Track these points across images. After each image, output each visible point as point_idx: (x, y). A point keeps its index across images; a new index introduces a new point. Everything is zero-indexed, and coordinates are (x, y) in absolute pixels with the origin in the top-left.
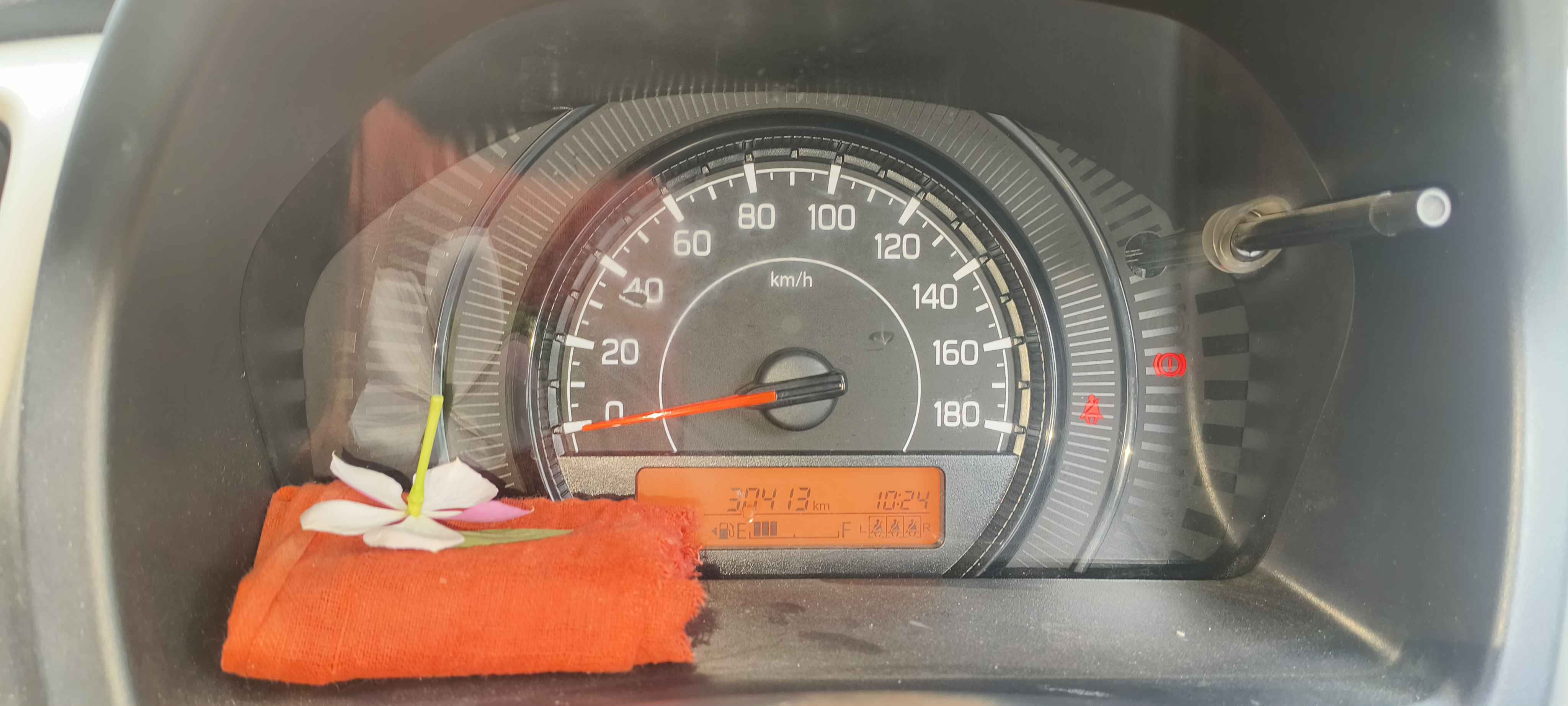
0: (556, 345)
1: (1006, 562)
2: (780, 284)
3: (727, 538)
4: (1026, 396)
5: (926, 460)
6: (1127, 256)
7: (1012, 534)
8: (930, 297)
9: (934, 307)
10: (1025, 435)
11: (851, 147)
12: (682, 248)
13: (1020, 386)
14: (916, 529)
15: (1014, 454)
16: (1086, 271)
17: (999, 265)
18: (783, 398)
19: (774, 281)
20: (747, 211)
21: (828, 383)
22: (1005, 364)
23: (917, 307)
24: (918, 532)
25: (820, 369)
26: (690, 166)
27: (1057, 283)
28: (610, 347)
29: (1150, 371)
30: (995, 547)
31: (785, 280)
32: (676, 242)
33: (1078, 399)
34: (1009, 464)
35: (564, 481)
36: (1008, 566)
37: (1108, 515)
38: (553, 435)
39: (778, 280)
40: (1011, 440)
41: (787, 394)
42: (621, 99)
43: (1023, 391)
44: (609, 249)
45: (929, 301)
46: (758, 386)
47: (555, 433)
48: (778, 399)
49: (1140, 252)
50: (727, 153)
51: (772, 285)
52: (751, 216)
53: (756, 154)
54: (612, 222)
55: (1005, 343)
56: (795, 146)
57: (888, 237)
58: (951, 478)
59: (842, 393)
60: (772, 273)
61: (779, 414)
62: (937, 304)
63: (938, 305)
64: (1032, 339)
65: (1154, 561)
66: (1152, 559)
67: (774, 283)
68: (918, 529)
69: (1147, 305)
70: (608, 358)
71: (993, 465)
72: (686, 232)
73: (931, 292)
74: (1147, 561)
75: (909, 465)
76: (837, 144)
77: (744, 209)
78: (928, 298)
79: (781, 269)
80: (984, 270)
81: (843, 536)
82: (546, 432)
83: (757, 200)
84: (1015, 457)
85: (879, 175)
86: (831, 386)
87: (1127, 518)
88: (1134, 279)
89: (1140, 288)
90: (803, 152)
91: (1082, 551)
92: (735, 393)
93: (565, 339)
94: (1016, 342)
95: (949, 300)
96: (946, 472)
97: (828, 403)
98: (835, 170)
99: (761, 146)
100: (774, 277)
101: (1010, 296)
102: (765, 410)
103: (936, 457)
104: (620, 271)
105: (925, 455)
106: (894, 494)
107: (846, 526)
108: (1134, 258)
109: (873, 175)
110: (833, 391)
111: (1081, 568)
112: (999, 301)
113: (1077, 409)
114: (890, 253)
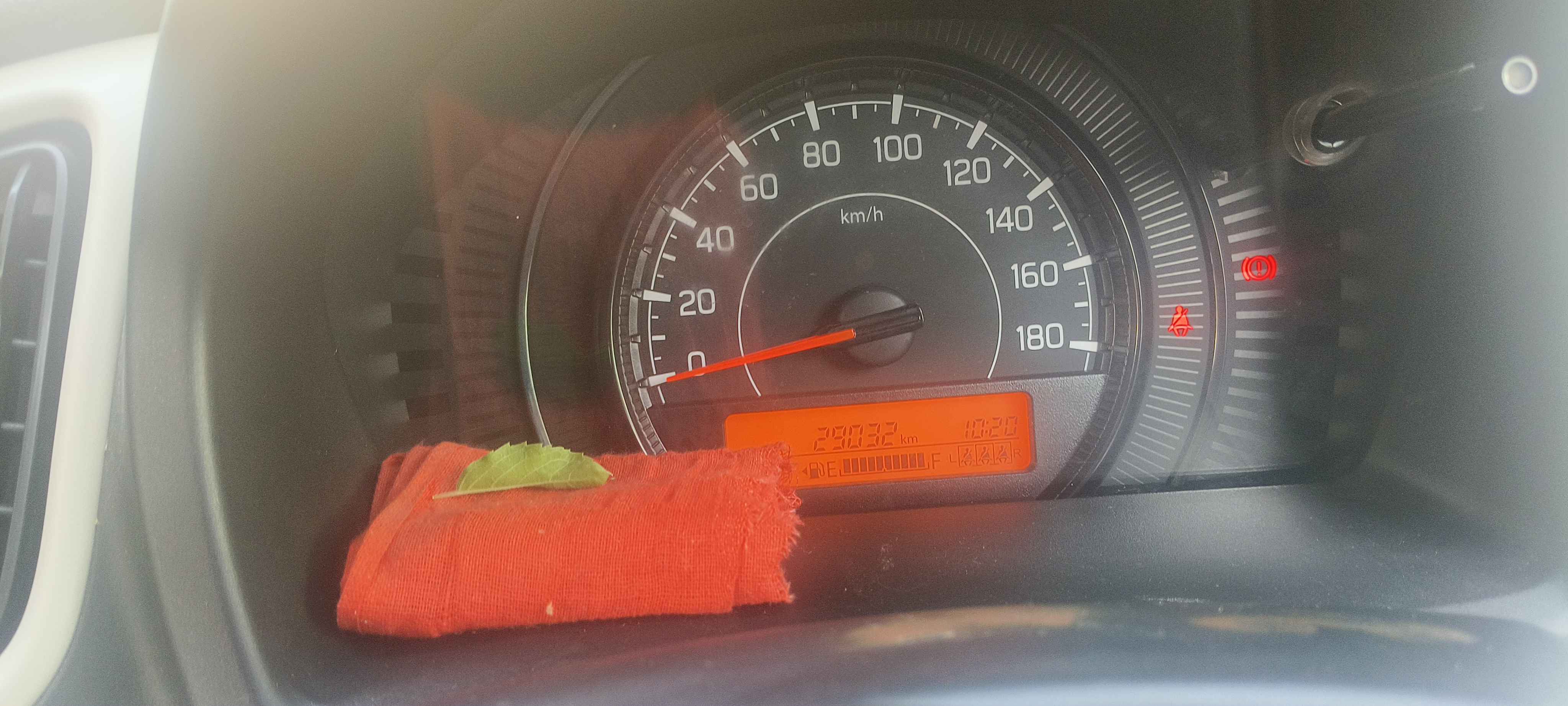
0: (634, 300)
1: (1100, 482)
2: (849, 220)
3: (818, 477)
7: (1105, 454)
8: (1005, 220)
9: (1009, 230)
10: (1111, 353)
11: (911, 73)
12: (750, 193)
13: (1104, 303)
14: (1006, 456)
18: (863, 334)
19: (844, 218)
20: (811, 149)
21: (906, 316)
22: (1086, 282)
23: (992, 231)
25: (897, 302)
26: (749, 111)
27: (1136, 194)
28: (688, 298)
29: (1239, 276)
30: (1089, 466)
31: (854, 216)
32: (743, 188)
33: (1165, 311)
34: (1098, 381)
35: (654, 433)
37: (1203, 426)
38: (639, 389)
39: (848, 217)
40: (1098, 358)
41: (865, 330)
44: (677, 201)
45: (1003, 225)
46: (829, 325)
47: (641, 387)
48: (856, 336)
50: (786, 92)
51: (843, 223)
52: (816, 154)
53: (816, 90)
54: (677, 173)
55: (1084, 261)
56: (853, 78)
57: (956, 164)
58: (1039, 402)
59: (920, 325)
60: (841, 210)
63: (1014, 228)
65: (1253, 469)
66: (1251, 467)
68: (1009, 456)
69: (1232, 209)
70: (685, 310)
71: (1081, 386)
72: (753, 177)
73: (1006, 214)
74: (1245, 469)
75: (995, 391)
76: (897, 72)
77: (808, 148)
78: (1001, 222)
79: (850, 205)
80: (1059, 188)
81: (934, 468)
82: (633, 386)
83: (819, 137)
84: (1103, 375)
85: (944, 100)
86: (909, 319)
87: (1224, 428)
88: (1216, 183)
89: (1224, 191)
90: (862, 83)
91: (1178, 463)
92: (811, 334)
93: (642, 294)
94: (1096, 258)
95: (1024, 222)
96: (1033, 396)
97: (909, 335)
98: (898, 100)
99: (820, 82)
102: (844, 348)
103: (1021, 382)
104: (691, 223)
105: (1010, 380)
106: (982, 422)
107: (936, 457)
109: (936, 101)
110: (913, 324)
111: (1178, 481)
112: (1076, 217)
113: (1164, 321)
114: (960, 179)
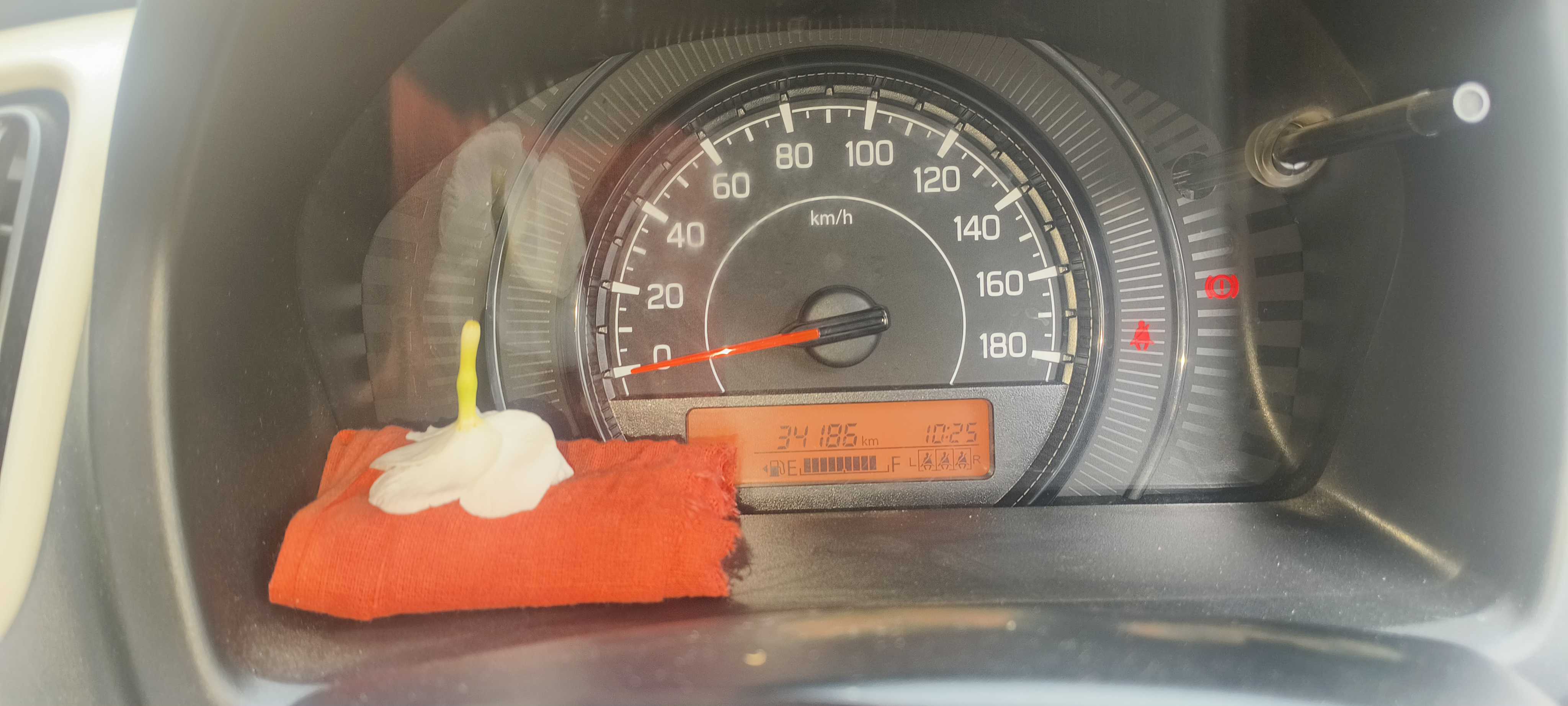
0: (602, 292)
1: (1057, 492)
2: (819, 222)
3: (778, 476)
4: (1074, 324)
5: (971, 392)
6: (1174, 178)
7: (1063, 462)
8: (972, 229)
9: (977, 239)
10: (1073, 364)
11: (885, 81)
12: (722, 191)
13: (1067, 314)
14: (966, 462)
15: (1063, 383)
16: (1132, 196)
17: (1042, 193)
18: (827, 335)
19: (814, 220)
20: (784, 151)
21: (870, 319)
22: (1051, 293)
23: (960, 239)
24: (968, 464)
25: (862, 305)
26: (725, 109)
27: (1102, 208)
28: (656, 292)
29: (1202, 294)
30: (1047, 475)
31: (825, 219)
32: (716, 186)
33: (1128, 325)
34: (1058, 392)
35: (616, 424)
36: (1060, 494)
37: (1162, 441)
38: (603, 380)
39: (818, 219)
40: (1060, 369)
41: (830, 331)
42: (655, 46)
43: (1070, 320)
44: (648, 196)
45: (971, 233)
46: (801, 324)
47: (605, 378)
48: (821, 336)
49: (1187, 173)
50: (762, 93)
51: (812, 224)
52: (789, 155)
53: (791, 93)
54: (651, 168)
55: (1049, 273)
56: (829, 82)
57: (926, 172)
58: (999, 409)
59: (885, 328)
60: (812, 212)
61: (824, 351)
62: (979, 236)
63: (981, 237)
64: (1077, 266)
65: (1209, 485)
66: (1207, 483)
67: (814, 222)
68: (968, 461)
69: (1195, 227)
70: (654, 303)
71: (1042, 395)
72: (726, 175)
73: (973, 223)
74: (1202, 485)
75: (956, 398)
76: (872, 78)
77: (781, 149)
78: (969, 230)
79: (819, 208)
80: (1027, 200)
81: (893, 471)
82: (596, 377)
83: (794, 139)
84: (1063, 385)
85: (916, 108)
86: (873, 322)
87: (1182, 443)
88: (1181, 202)
89: (1189, 210)
90: (838, 88)
91: (1137, 477)
92: (779, 333)
93: (611, 286)
94: (1061, 270)
95: (991, 230)
96: (994, 403)
97: (872, 338)
98: (871, 107)
99: (795, 85)
100: (814, 217)
101: (1054, 224)
102: (809, 347)
103: (983, 389)
104: (662, 217)
105: (972, 387)
106: (942, 427)
107: (896, 461)
108: (1181, 180)
109: (908, 108)
110: (877, 326)
111: (1135, 496)
112: (1043, 229)
113: (1127, 335)
114: (930, 186)
